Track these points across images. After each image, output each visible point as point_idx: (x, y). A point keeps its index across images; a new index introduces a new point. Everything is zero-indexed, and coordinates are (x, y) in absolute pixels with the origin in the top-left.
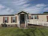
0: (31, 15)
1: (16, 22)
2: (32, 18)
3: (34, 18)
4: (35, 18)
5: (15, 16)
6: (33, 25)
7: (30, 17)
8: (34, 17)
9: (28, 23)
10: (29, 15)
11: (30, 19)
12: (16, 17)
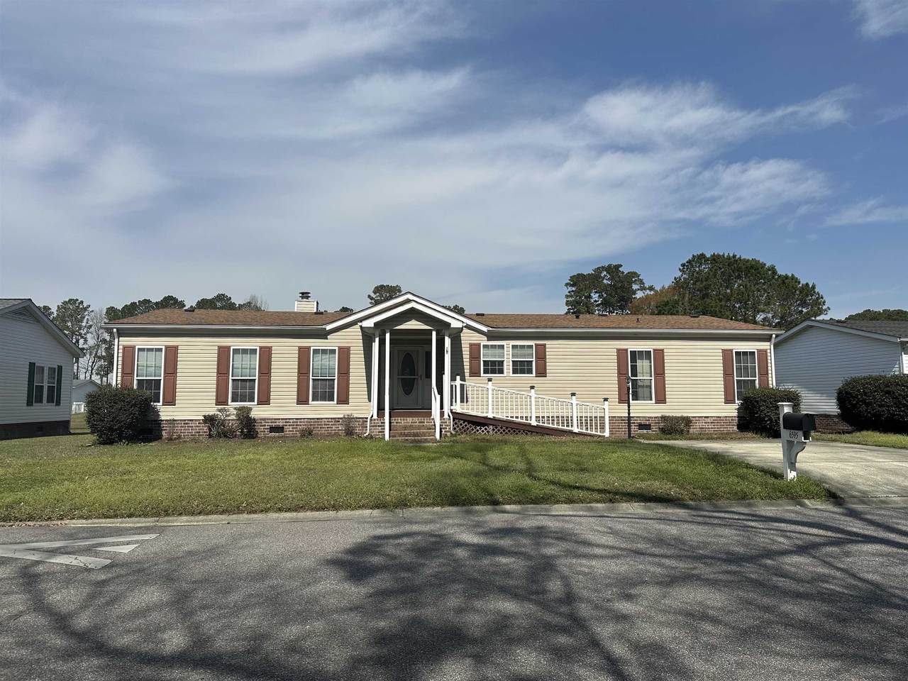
0: (484, 341)
1: (344, 400)
2: (495, 367)
3: (508, 367)
4: (521, 367)
5: (333, 342)
6: (495, 422)
7: (475, 355)
8: (507, 352)
9: (458, 408)
10: (467, 338)
11: (475, 373)
12: (345, 353)
